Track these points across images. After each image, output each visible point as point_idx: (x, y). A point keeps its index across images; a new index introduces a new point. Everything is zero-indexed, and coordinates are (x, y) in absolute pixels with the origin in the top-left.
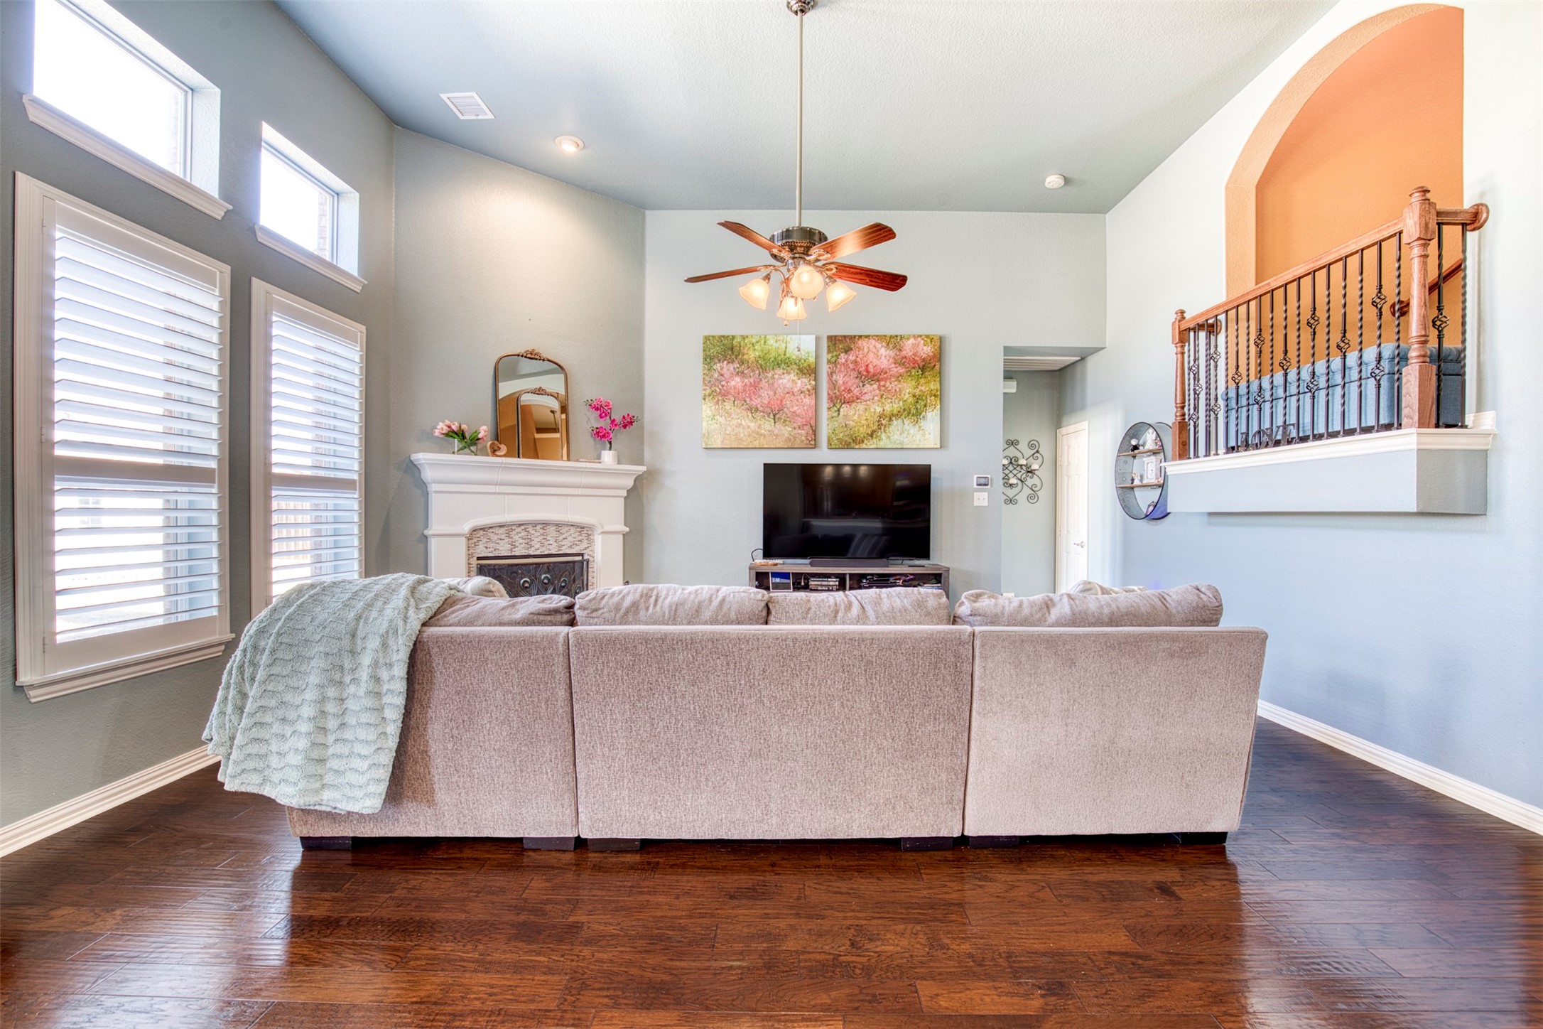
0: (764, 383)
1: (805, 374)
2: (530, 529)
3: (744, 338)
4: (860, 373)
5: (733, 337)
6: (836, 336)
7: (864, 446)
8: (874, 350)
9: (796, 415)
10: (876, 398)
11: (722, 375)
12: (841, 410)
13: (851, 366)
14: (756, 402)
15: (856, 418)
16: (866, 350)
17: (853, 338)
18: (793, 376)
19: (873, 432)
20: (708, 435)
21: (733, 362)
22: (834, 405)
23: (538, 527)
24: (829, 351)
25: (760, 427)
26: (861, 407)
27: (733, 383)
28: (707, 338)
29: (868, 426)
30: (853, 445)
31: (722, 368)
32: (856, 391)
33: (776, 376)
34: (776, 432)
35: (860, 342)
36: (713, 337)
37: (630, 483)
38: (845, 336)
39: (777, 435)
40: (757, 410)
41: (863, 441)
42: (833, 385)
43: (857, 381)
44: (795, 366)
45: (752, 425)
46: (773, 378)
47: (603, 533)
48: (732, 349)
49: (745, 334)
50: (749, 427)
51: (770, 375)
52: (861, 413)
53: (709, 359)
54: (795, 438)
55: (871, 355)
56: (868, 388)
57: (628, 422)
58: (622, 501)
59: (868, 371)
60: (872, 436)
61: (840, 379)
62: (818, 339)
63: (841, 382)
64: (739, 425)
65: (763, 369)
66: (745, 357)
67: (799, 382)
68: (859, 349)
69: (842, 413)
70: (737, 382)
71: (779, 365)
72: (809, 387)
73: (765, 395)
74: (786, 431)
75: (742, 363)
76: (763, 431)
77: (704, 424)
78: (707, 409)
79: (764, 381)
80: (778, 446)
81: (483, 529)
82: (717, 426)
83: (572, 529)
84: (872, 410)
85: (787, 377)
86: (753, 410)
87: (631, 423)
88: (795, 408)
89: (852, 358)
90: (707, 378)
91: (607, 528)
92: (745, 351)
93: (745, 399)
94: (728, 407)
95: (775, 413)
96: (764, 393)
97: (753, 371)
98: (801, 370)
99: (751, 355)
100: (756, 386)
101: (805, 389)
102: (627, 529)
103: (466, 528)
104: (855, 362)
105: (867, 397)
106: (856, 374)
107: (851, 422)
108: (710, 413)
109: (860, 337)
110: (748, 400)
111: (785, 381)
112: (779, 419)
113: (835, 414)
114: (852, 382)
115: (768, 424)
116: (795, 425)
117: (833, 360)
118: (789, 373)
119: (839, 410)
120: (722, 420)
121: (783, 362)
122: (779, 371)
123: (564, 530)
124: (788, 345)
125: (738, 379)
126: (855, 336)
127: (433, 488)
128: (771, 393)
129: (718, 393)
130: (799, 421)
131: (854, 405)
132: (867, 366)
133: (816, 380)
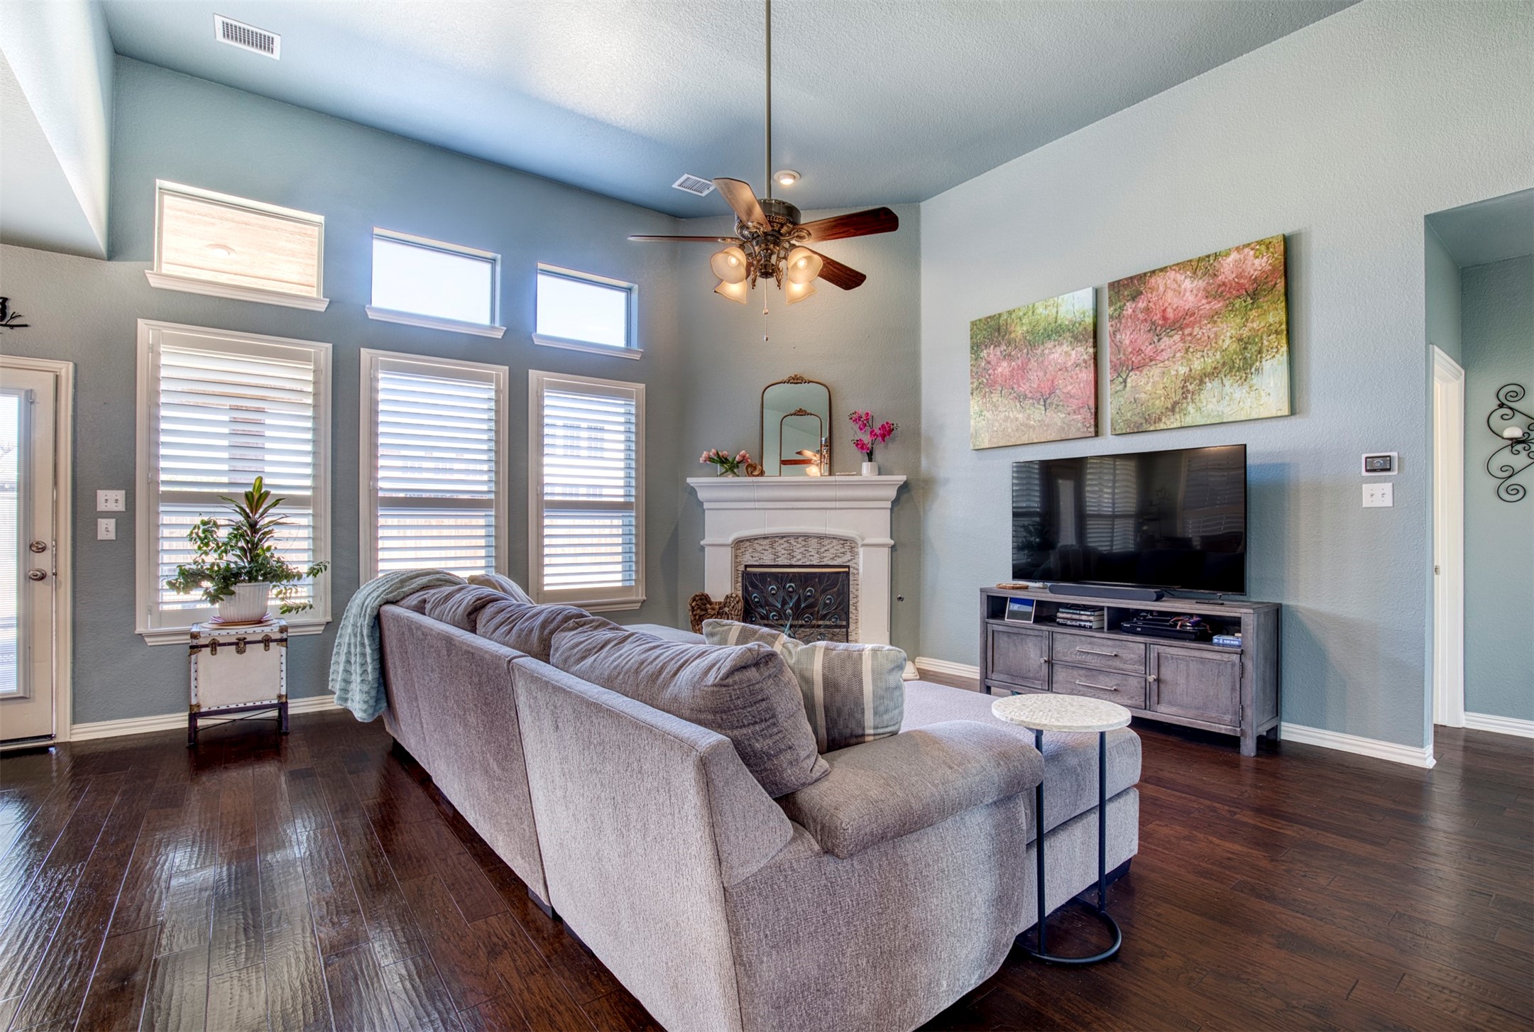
0: (1033, 364)
1: (1080, 341)
2: (792, 541)
3: (1010, 313)
4: (1153, 323)
5: (1000, 315)
6: (1119, 282)
7: (1162, 426)
8: (1175, 286)
9: (1071, 396)
10: (1178, 355)
11: (989, 363)
12: (1129, 380)
13: (1141, 316)
14: (1024, 388)
15: (1149, 387)
16: (1162, 289)
17: (1142, 278)
18: (1066, 348)
19: (1176, 403)
20: (976, 435)
21: (999, 345)
22: (1119, 375)
23: (800, 539)
24: (1111, 304)
25: (1029, 418)
26: (1155, 371)
27: (1000, 370)
28: (973, 324)
29: (1167, 397)
30: (1145, 427)
31: (989, 354)
32: (1149, 350)
33: (1047, 352)
34: (1047, 421)
35: (1153, 280)
36: (980, 320)
37: (893, 493)
38: (1131, 278)
39: (1048, 426)
40: (1025, 397)
41: (1160, 420)
42: (1118, 347)
43: (1150, 335)
44: (1068, 334)
45: (1020, 416)
46: (1043, 354)
47: (863, 545)
48: (999, 330)
49: (1011, 308)
50: (1017, 419)
51: (1039, 351)
52: (1157, 379)
53: (976, 347)
54: (1069, 426)
55: (1170, 294)
56: (1166, 341)
57: (887, 432)
58: (888, 512)
59: (1165, 318)
60: (1173, 410)
61: (1125, 338)
62: (1097, 292)
63: (1127, 342)
64: (1007, 418)
65: (1032, 345)
66: (1013, 335)
67: (1074, 352)
68: (1152, 289)
69: (1129, 385)
70: (1004, 368)
71: (1049, 337)
72: (1086, 357)
73: (1035, 377)
74: (1058, 418)
75: (1009, 344)
76: (1032, 422)
77: (972, 422)
78: (974, 405)
79: (1032, 361)
80: (1050, 438)
81: (748, 540)
82: (984, 423)
83: (834, 541)
84: (1173, 373)
85: (1059, 349)
86: (1021, 398)
87: (891, 431)
88: (1069, 388)
89: (1141, 305)
90: (975, 370)
91: (867, 541)
92: (1012, 328)
93: (1011, 388)
94: (995, 400)
95: (1046, 398)
96: (1033, 376)
97: (1021, 350)
98: (1075, 338)
99: (1019, 331)
100: (1024, 369)
101: (1081, 361)
102: (892, 542)
103: (730, 540)
104: (1147, 310)
105: (1165, 355)
106: (1147, 326)
107: (1143, 396)
108: (976, 408)
109: (1153, 272)
110: (1015, 386)
111: (1056, 355)
112: (1051, 404)
113: (1121, 387)
114: (1143, 339)
115: (1038, 413)
116: (1069, 409)
117: (1116, 314)
118: (1061, 344)
119: (1125, 381)
120: (988, 415)
121: (1055, 332)
122: (1050, 344)
123: (826, 542)
124: (1060, 309)
125: (1005, 364)
126: (1145, 274)
127: (706, 506)
128: (1041, 374)
129: (984, 383)
130: (1074, 404)
131: (1145, 370)
132: (1164, 311)
133: (1095, 345)
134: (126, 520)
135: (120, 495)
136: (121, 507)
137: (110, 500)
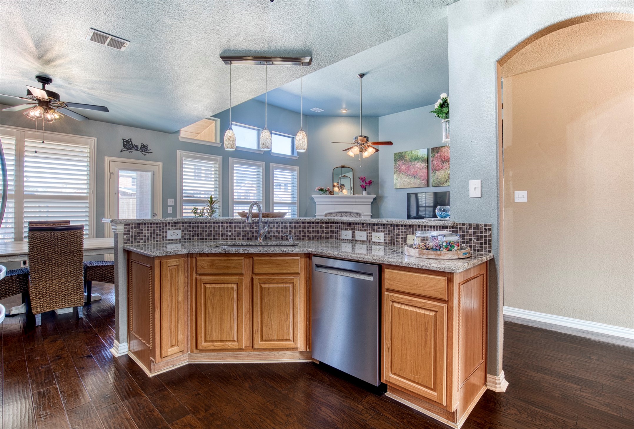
0: (411, 167)
1: (424, 162)
2: (342, 214)
3: (405, 152)
4: (442, 160)
5: (402, 152)
6: (434, 148)
7: (444, 185)
8: (447, 151)
9: (422, 176)
10: (448, 168)
11: (399, 165)
12: (436, 173)
13: (439, 157)
14: (409, 173)
15: (441, 175)
16: (444, 151)
17: (439, 148)
18: (420, 163)
19: (447, 180)
20: (396, 185)
21: (402, 161)
22: (434, 172)
23: (345, 213)
24: (432, 153)
25: (410, 181)
26: (443, 171)
27: (402, 167)
28: (395, 154)
29: (445, 178)
30: (440, 185)
31: (399, 163)
32: (441, 166)
33: (415, 164)
34: (415, 182)
35: (442, 149)
36: (397, 153)
37: (372, 200)
38: (437, 148)
39: (415, 183)
40: (409, 175)
41: (443, 184)
42: (433, 165)
43: (441, 162)
44: (421, 160)
45: (408, 180)
46: (414, 164)
47: (363, 215)
48: (402, 157)
49: (405, 151)
50: (407, 181)
51: (413, 164)
52: (443, 173)
53: (395, 161)
54: (421, 184)
55: (446, 153)
56: (445, 164)
57: (370, 183)
58: (370, 206)
59: (445, 159)
60: (446, 181)
61: (435, 162)
62: (428, 150)
63: (436, 163)
64: (404, 181)
65: (411, 162)
66: (406, 158)
67: (422, 165)
68: (442, 151)
69: (436, 174)
70: (403, 167)
71: (416, 160)
72: (425, 166)
73: (412, 170)
74: (418, 181)
75: (405, 160)
76: (411, 182)
77: (394, 181)
78: (395, 176)
79: (411, 166)
80: (416, 187)
81: (329, 214)
82: (398, 181)
83: (355, 214)
84: (447, 172)
85: (418, 164)
86: (408, 175)
87: (371, 183)
88: (421, 174)
89: (439, 155)
90: (395, 167)
91: (364, 214)
92: (406, 157)
93: (405, 172)
94: (401, 175)
95: (415, 176)
96: (411, 170)
97: (408, 163)
98: (423, 161)
99: (408, 158)
100: (409, 168)
101: (424, 167)
102: (371, 214)
103: (324, 213)
104: (440, 156)
105: (445, 168)
106: (440, 160)
107: (439, 177)
108: (396, 177)
109: (442, 147)
110: (407, 172)
111: (418, 165)
112: (416, 178)
113: (434, 175)
114: (439, 163)
115: (413, 180)
116: (421, 179)
117: (433, 156)
118: (419, 162)
119: (435, 173)
120: (399, 179)
121: (417, 159)
122: (416, 162)
123: (352, 214)
124: (419, 153)
125: (404, 166)
126: (440, 147)
127: (317, 203)
128: (414, 169)
129: (398, 171)
130: (422, 178)
131: (440, 171)
132: (444, 157)
133: (428, 163)
134: (174, 207)
135: (173, 200)
136: (173, 204)
137: (171, 202)
